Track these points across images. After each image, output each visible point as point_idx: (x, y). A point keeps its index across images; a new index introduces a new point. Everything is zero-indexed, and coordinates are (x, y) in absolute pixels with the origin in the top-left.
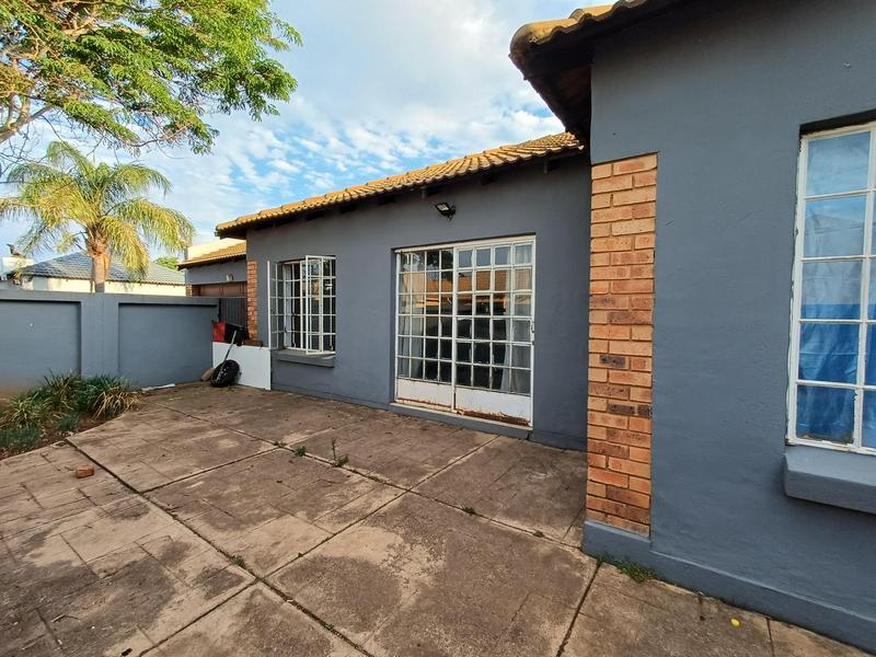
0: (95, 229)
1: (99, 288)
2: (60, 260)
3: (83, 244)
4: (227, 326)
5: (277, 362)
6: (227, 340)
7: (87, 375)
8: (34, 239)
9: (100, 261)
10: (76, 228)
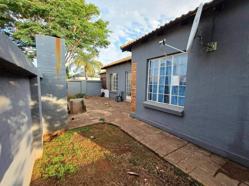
0: (86, 67)
1: (87, 79)
2: (81, 73)
3: (84, 70)
4: (103, 86)
5: (110, 92)
6: (103, 89)
7: (82, 93)
8: (77, 69)
9: (87, 73)
10: (83, 67)
